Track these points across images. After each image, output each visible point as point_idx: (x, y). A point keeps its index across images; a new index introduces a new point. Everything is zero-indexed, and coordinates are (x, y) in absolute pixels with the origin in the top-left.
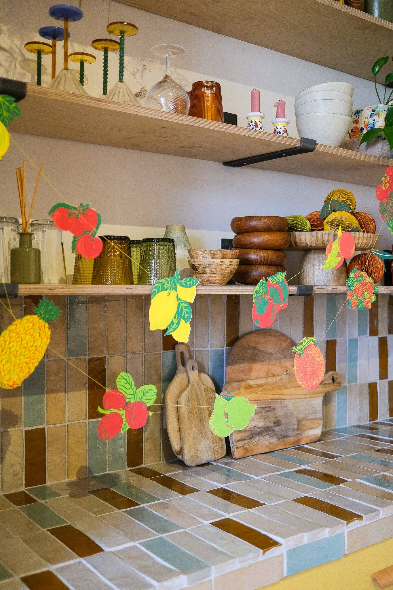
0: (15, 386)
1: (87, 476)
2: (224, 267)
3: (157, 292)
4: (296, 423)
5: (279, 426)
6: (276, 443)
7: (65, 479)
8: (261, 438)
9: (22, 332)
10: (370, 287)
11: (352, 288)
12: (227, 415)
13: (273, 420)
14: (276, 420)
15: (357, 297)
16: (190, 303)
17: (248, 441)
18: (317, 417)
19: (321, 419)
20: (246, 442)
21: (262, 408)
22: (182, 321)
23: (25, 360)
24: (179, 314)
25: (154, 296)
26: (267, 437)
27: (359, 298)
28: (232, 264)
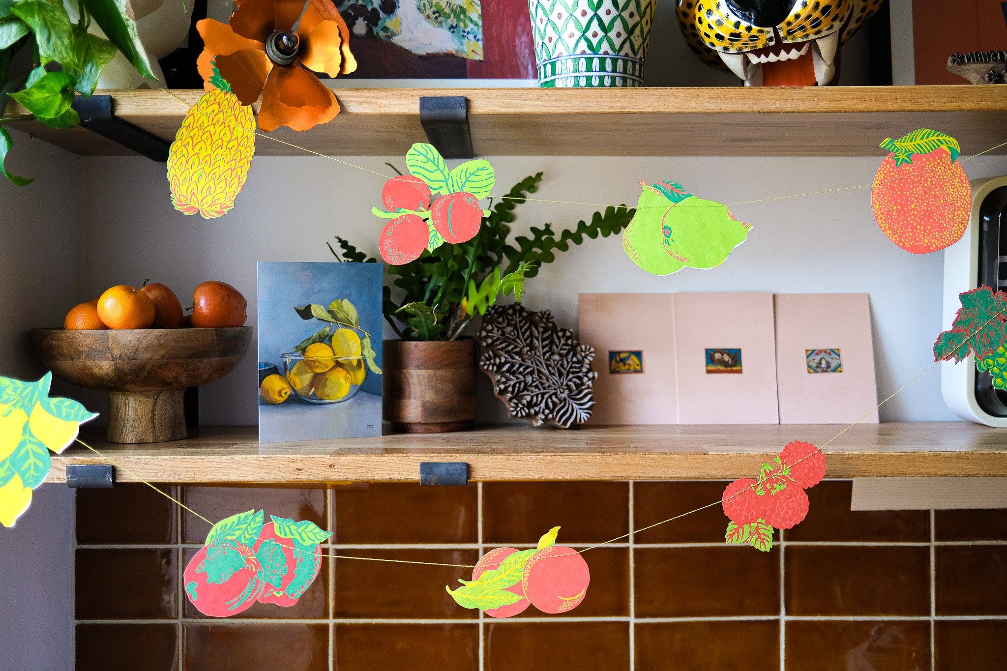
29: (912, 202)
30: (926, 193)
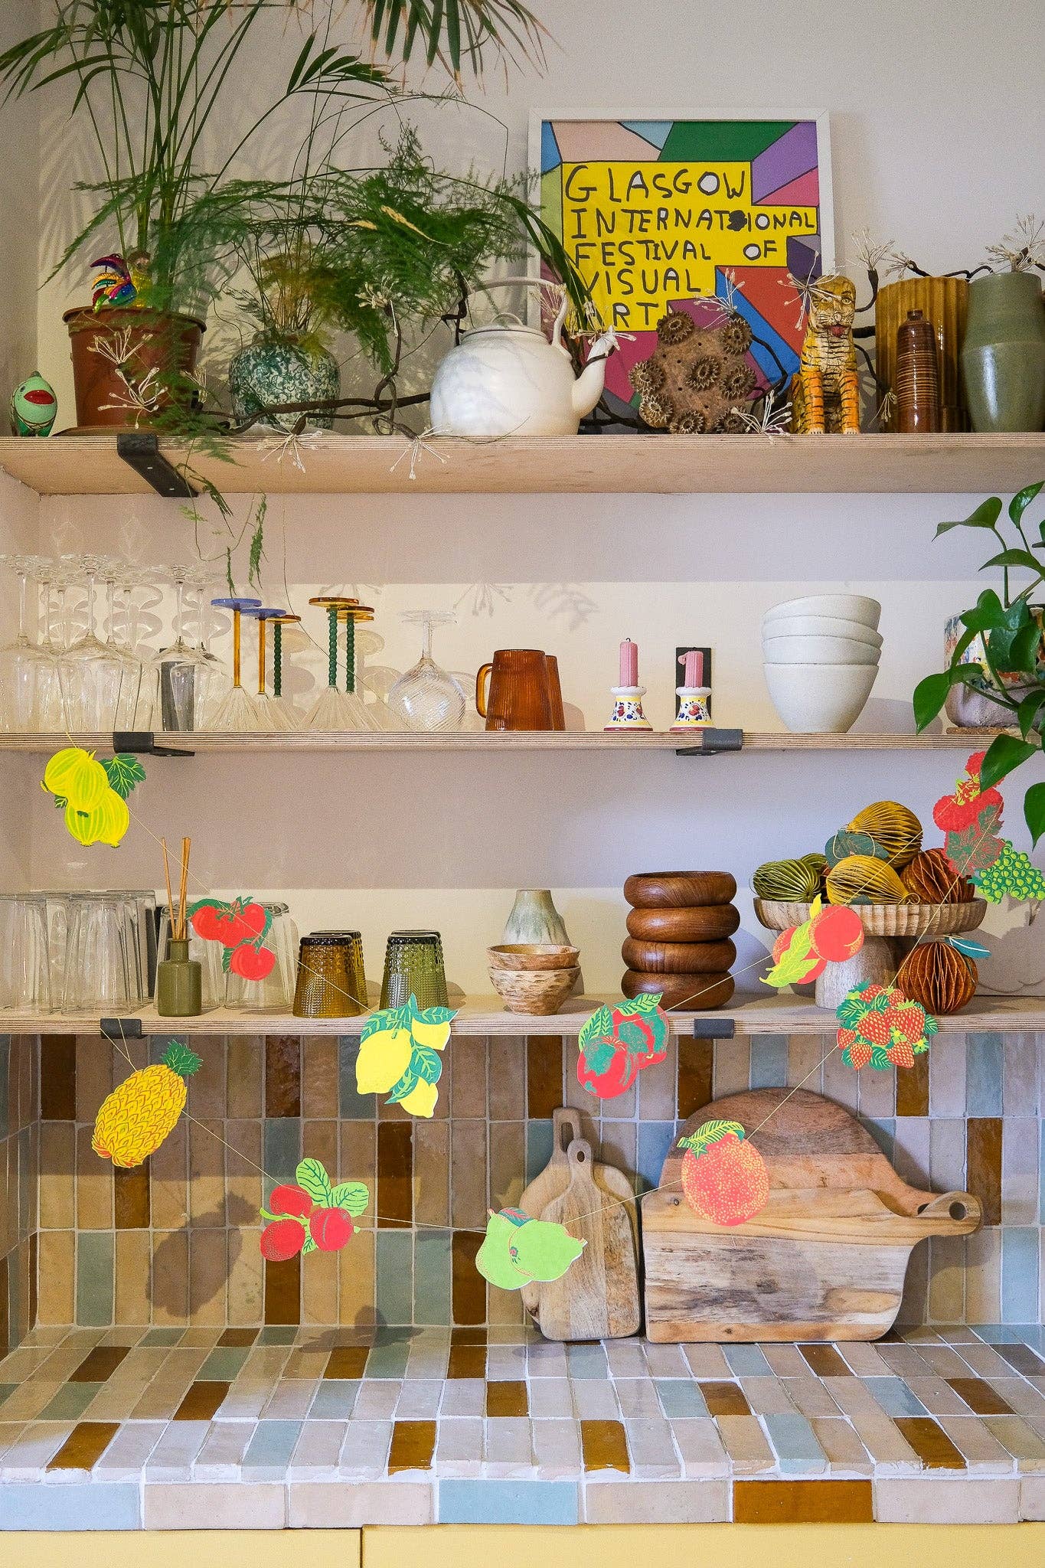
0: (134, 1165)
1: (375, 1324)
2: (526, 985)
3: (370, 1032)
4: (822, 1293)
5: (770, 1293)
6: (758, 1326)
7: (335, 1322)
8: (717, 1310)
9: (144, 1089)
10: (910, 1021)
11: (852, 1023)
12: (514, 1251)
13: (756, 1278)
14: (764, 1279)
15: (870, 1041)
16: (438, 1051)
17: (684, 1312)
18: (887, 1287)
19: (897, 1294)
20: (676, 1313)
21: (730, 1251)
22: (421, 1081)
23: (148, 1129)
24: (415, 1069)
25: (364, 1039)
26: (734, 1311)
27: (874, 1045)
28: (542, 979)
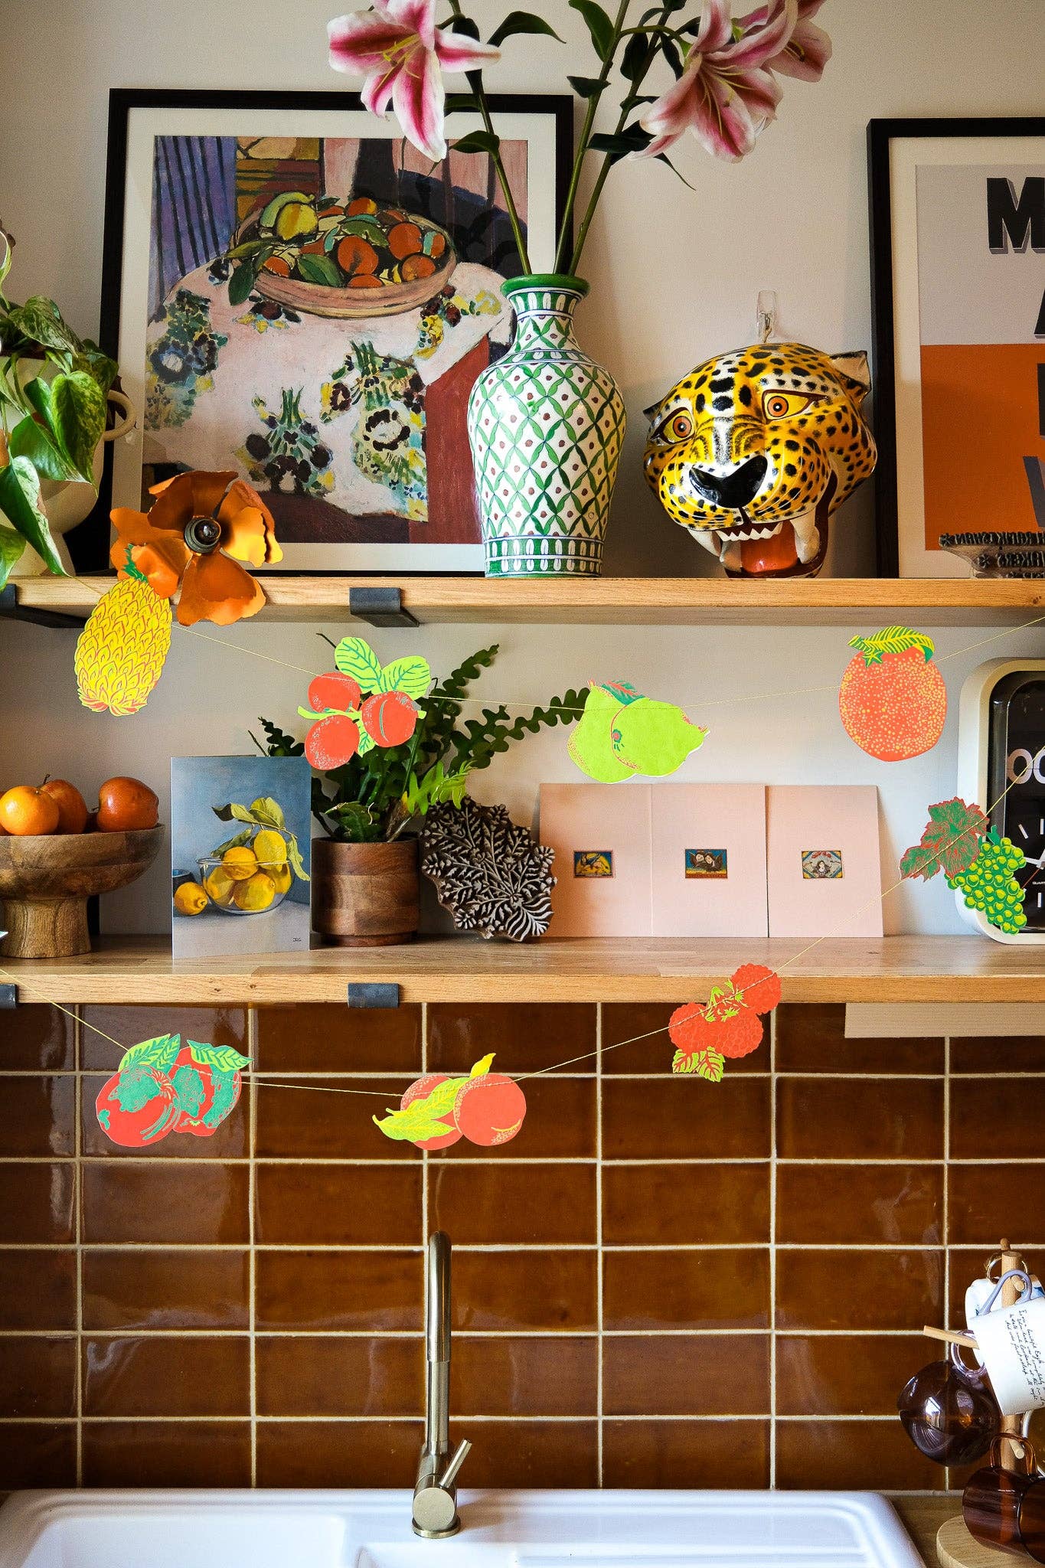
29: (883, 705)
30: (898, 696)
